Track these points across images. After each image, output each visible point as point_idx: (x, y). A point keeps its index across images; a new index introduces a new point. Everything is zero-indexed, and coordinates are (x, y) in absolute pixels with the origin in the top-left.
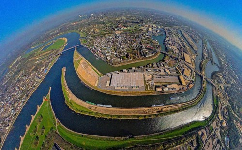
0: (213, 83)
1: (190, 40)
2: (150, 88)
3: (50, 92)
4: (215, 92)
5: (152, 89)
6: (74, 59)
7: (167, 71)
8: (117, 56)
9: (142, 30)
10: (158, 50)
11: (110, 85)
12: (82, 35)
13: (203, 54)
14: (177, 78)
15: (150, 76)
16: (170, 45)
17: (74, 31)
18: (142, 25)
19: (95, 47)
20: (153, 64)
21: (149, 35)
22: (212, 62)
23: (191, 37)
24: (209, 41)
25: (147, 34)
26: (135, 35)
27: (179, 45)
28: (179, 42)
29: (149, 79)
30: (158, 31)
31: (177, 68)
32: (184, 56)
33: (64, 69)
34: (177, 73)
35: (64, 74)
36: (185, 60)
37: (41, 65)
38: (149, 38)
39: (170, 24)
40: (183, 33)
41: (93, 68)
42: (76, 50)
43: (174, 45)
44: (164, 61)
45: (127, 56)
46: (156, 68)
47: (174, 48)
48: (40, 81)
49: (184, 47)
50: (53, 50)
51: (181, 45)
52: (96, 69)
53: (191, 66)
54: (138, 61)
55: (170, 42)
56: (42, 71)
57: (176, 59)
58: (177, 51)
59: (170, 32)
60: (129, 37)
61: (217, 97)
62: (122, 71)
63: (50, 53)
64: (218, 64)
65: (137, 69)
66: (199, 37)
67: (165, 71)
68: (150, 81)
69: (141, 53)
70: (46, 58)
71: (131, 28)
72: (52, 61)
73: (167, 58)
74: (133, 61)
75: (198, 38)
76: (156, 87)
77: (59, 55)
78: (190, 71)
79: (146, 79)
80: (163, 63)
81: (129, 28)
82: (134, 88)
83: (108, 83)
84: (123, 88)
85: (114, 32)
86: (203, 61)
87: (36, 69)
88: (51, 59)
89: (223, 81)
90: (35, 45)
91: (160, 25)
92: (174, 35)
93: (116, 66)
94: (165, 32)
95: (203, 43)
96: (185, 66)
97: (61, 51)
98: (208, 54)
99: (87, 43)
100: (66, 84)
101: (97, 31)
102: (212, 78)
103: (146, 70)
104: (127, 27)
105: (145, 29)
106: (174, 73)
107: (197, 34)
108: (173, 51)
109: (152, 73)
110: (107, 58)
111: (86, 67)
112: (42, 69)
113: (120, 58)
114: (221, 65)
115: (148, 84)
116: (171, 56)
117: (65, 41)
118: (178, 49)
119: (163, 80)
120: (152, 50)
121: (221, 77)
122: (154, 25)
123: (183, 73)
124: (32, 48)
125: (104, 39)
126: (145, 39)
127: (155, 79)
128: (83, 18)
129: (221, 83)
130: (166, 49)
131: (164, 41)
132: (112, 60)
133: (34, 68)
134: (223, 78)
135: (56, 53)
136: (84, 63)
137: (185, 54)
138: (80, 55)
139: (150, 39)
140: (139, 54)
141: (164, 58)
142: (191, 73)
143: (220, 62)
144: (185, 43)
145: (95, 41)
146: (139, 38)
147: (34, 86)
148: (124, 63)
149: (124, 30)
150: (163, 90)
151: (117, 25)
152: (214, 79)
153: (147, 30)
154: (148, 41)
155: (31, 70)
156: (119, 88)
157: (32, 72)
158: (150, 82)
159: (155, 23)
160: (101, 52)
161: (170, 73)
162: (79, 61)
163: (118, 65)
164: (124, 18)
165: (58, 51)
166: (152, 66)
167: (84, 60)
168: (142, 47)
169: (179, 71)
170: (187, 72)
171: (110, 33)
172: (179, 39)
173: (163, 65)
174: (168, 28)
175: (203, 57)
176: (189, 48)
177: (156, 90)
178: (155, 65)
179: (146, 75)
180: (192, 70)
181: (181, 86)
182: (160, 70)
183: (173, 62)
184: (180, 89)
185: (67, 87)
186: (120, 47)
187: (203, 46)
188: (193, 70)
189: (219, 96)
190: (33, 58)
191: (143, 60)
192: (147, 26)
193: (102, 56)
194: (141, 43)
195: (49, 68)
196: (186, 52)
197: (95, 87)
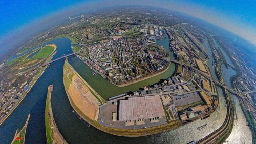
0: (235, 92)
1: (196, 40)
2: (172, 116)
4: (243, 105)
5: (176, 118)
7: (185, 87)
8: (120, 71)
9: (142, 33)
10: (168, 59)
11: (118, 118)
12: (73, 42)
13: (214, 57)
14: (198, 95)
15: (169, 99)
16: (178, 50)
18: (142, 27)
19: (91, 57)
20: (168, 81)
21: (152, 40)
22: (226, 65)
23: (196, 36)
25: (150, 38)
26: (137, 40)
27: (187, 49)
28: (186, 45)
29: (168, 103)
30: (161, 34)
31: (194, 81)
32: (196, 63)
34: (196, 87)
36: (199, 69)
38: (153, 44)
39: (170, 23)
40: (186, 32)
41: (90, 90)
42: (66, 61)
43: (182, 51)
44: (178, 74)
45: (134, 70)
46: (173, 85)
47: (183, 53)
49: (194, 51)
50: (39, 59)
51: (189, 48)
52: (94, 91)
53: (206, 74)
54: (149, 78)
55: (177, 47)
57: (190, 69)
58: (187, 58)
59: (173, 34)
60: (130, 43)
62: (133, 94)
65: (151, 89)
67: (183, 88)
68: (170, 105)
69: (150, 65)
71: (130, 32)
73: (179, 68)
74: (143, 77)
76: (180, 113)
78: (208, 81)
79: (164, 104)
80: (178, 76)
81: (127, 31)
82: (152, 122)
83: (115, 115)
84: (138, 123)
85: (110, 37)
86: (216, 66)
89: (247, 88)
91: (161, 25)
92: (178, 37)
93: (121, 86)
94: (168, 34)
96: (202, 77)
97: (48, 62)
98: (219, 55)
99: (79, 52)
101: (90, 36)
102: (233, 87)
103: (161, 88)
104: (124, 30)
105: (146, 32)
106: (194, 90)
107: (200, 31)
108: (184, 59)
109: (169, 93)
110: (108, 75)
113: (126, 75)
114: (236, 66)
115: (168, 111)
116: (183, 66)
117: (53, 48)
118: (187, 55)
119: (184, 102)
120: (162, 60)
121: (242, 82)
122: (154, 26)
123: (202, 87)
125: (100, 47)
126: (150, 45)
127: (175, 101)
129: (245, 90)
130: (175, 55)
131: (170, 46)
132: (115, 77)
134: (245, 83)
135: (42, 63)
137: (197, 60)
138: (72, 69)
139: (155, 45)
140: (148, 67)
141: (176, 69)
142: (210, 84)
143: (233, 62)
144: (192, 46)
145: (89, 49)
146: (142, 44)
148: (132, 81)
149: (122, 34)
150: (188, 118)
151: (111, 30)
152: (236, 87)
153: (149, 33)
154: (154, 48)
156: (132, 123)
158: (170, 108)
159: (155, 24)
160: (98, 65)
161: (189, 90)
163: (125, 85)
164: (119, 19)
165: (45, 61)
166: (168, 83)
167: (77, 76)
168: (149, 57)
169: (198, 85)
170: (206, 84)
171: (106, 39)
172: (185, 41)
173: (179, 79)
174: (169, 28)
175: (216, 62)
176: (198, 51)
177: (180, 119)
178: (170, 81)
179: (163, 97)
180: (210, 81)
181: (206, 107)
182: (177, 88)
183: (188, 73)
184: (206, 110)
186: (122, 58)
187: (210, 45)
188: (212, 81)
191: (154, 76)
192: (147, 27)
193: (101, 71)
194: (146, 51)
196: (197, 58)
197: (95, 123)
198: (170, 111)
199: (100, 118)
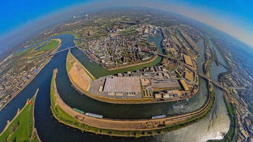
0: (221, 86)
1: (190, 40)
2: (147, 94)
3: (36, 95)
4: (227, 98)
5: (150, 96)
6: (67, 61)
7: (166, 75)
8: (111, 60)
9: (137, 32)
10: (155, 53)
11: (103, 90)
12: (76, 37)
13: (205, 55)
14: (178, 82)
15: (148, 81)
16: (168, 46)
17: (68, 32)
18: (138, 27)
19: (90, 49)
20: (150, 68)
21: (145, 38)
22: (217, 62)
23: (191, 37)
24: (212, 39)
25: (143, 36)
26: (131, 37)
27: (178, 46)
28: (178, 43)
29: (146, 84)
30: (155, 33)
31: (177, 71)
32: (184, 58)
33: (56, 71)
34: (177, 76)
35: (54, 76)
36: (185, 63)
37: (32, 65)
38: (145, 40)
39: (168, 24)
40: (182, 33)
41: (86, 72)
42: (69, 52)
43: (172, 47)
44: (161, 64)
45: (122, 59)
46: (154, 72)
47: (173, 49)
48: (28, 81)
49: (184, 48)
50: (46, 50)
51: (180, 46)
52: (89, 73)
53: (192, 68)
54: (134, 65)
55: (168, 44)
56: (32, 71)
57: (175, 62)
58: (176, 53)
59: (168, 33)
60: (124, 39)
61: (231, 104)
62: (117, 75)
63: (43, 53)
64: (224, 64)
65: (133, 73)
66: (200, 36)
67: (163, 75)
68: (147, 86)
69: (137, 56)
70: (38, 59)
71: (126, 30)
72: (44, 61)
73: (165, 60)
74: (129, 64)
75: (198, 37)
76: (155, 93)
77: (52, 56)
78: (192, 73)
79: (142, 85)
80: (161, 66)
81: (124, 29)
82: (129, 95)
83: (101, 88)
84: (117, 95)
85: (109, 34)
86: (206, 63)
87: (26, 69)
88: (43, 59)
89: (234, 83)
90: (29, 44)
91: (157, 26)
92: (172, 36)
93: (110, 70)
94: (162, 33)
95: (204, 43)
96: (186, 69)
97: (54, 52)
98: (211, 53)
99: (81, 45)
100: (55, 87)
101: (91, 33)
102: (219, 81)
103: (143, 74)
104: (122, 29)
105: (141, 31)
106: (174, 77)
107: (197, 32)
108: (171, 53)
109: (149, 77)
110: (101, 62)
111: (79, 70)
112: (32, 69)
113: (115, 62)
114: (229, 65)
115: (145, 90)
116: (169, 59)
117: (58, 42)
118: (177, 51)
119: (162, 85)
120: (149, 53)
121: (230, 79)
122: (151, 26)
123: (184, 77)
124: (25, 47)
125: (99, 41)
126: (142, 42)
127: (153, 84)
128: (77, 19)
129: (232, 86)
130: (164, 51)
131: (161, 43)
132: (106, 63)
133: (24, 67)
134: (234, 80)
135: (49, 53)
136: (77, 66)
137: (185, 55)
138: (74, 58)
139: (146, 42)
140: (135, 57)
141: (161, 61)
142: (194, 76)
143: (226, 61)
144: (184, 44)
145: (89, 43)
146: (135, 40)
147: (21, 87)
148: (119, 66)
149: (120, 32)
150: (162, 97)
151: (112, 27)
152: (222, 82)
153: (143, 31)
154: (144, 44)
155: (20, 70)
156: (113, 94)
157: (21, 72)
158: (147, 88)
159: (152, 24)
160: (95, 55)
161: (169, 77)
162: (72, 63)
163: (113, 69)
164: (119, 19)
165: (51, 52)
166: (150, 70)
167: (77, 63)
168: (137, 50)
169: (180, 75)
170: (189, 75)
171: (105, 36)
172: (178, 40)
173: (161, 68)
174: (165, 28)
175: (206, 58)
176: (188, 49)
177: (154, 97)
178: (152, 69)
179: (143, 80)
180: (194, 73)
181: (184, 92)
182: (158, 74)
183: (172, 65)
184: (183, 95)
185: (56, 90)
186: (115, 50)
187: (205, 45)
188: (196, 73)
189: (232, 102)
190: (25, 58)
191: (139, 64)
192: (143, 27)
193: (96, 59)
194: (136, 46)
195: (40, 69)
196: (186, 54)
197: (87, 92)
198: (146, 90)
199: (90, 89)
